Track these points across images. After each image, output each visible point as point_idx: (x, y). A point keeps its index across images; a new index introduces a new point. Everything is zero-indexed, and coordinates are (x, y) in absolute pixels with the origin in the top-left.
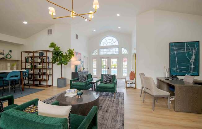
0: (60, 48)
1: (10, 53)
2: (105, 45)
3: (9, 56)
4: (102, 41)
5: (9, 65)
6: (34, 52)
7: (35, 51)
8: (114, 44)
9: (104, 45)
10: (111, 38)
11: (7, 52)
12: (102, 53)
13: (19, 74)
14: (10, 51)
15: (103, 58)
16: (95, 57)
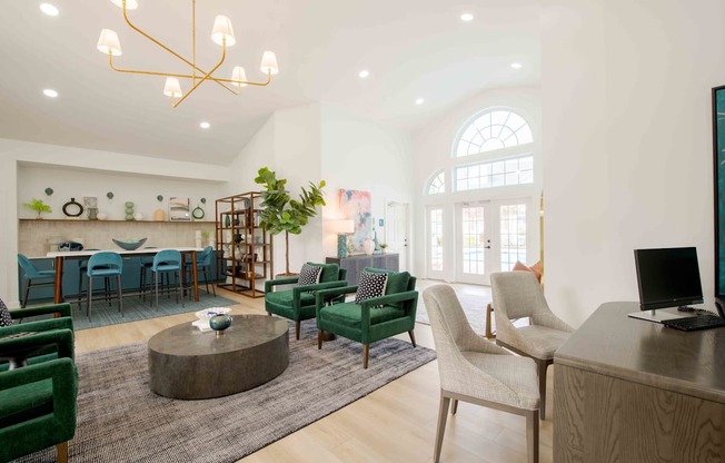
0: (284, 181)
1: (201, 205)
2: (474, 150)
3: (199, 214)
4: (464, 137)
5: (198, 234)
6: (232, 200)
7: (237, 197)
8: (511, 143)
9: (470, 153)
10: (499, 116)
11: (195, 203)
12: (462, 186)
13: (180, 259)
14: (203, 201)
15: (466, 204)
16: (438, 202)
